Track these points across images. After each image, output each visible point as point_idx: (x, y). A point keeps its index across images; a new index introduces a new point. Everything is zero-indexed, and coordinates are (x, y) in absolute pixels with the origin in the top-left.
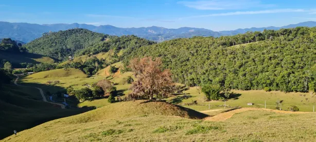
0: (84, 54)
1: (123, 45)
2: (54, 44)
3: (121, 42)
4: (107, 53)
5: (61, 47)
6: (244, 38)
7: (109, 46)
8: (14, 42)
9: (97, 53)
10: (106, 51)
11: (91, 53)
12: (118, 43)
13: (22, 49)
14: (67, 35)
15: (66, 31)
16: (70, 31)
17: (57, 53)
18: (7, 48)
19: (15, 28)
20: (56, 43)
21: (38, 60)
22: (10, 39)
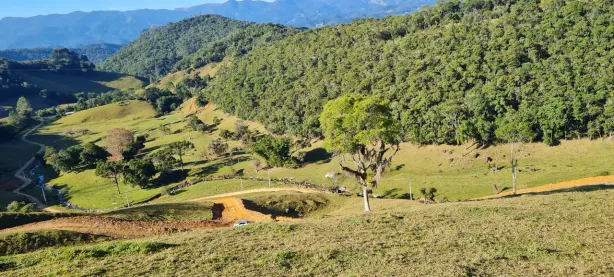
0: (179, 69)
1: (248, 46)
2: (155, 51)
3: (245, 40)
4: (219, 65)
5: (164, 56)
6: (423, 19)
7: (223, 50)
8: (72, 54)
9: (203, 64)
10: (217, 59)
11: (192, 66)
12: (240, 42)
13: (86, 66)
14: (180, 30)
15: (180, 24)
16: (185, 21)
17: (153, 68)
18: (58, 67)
19: (129, 20)
20: (159, 47)
21: (110, 84)
22: (66, 50)
